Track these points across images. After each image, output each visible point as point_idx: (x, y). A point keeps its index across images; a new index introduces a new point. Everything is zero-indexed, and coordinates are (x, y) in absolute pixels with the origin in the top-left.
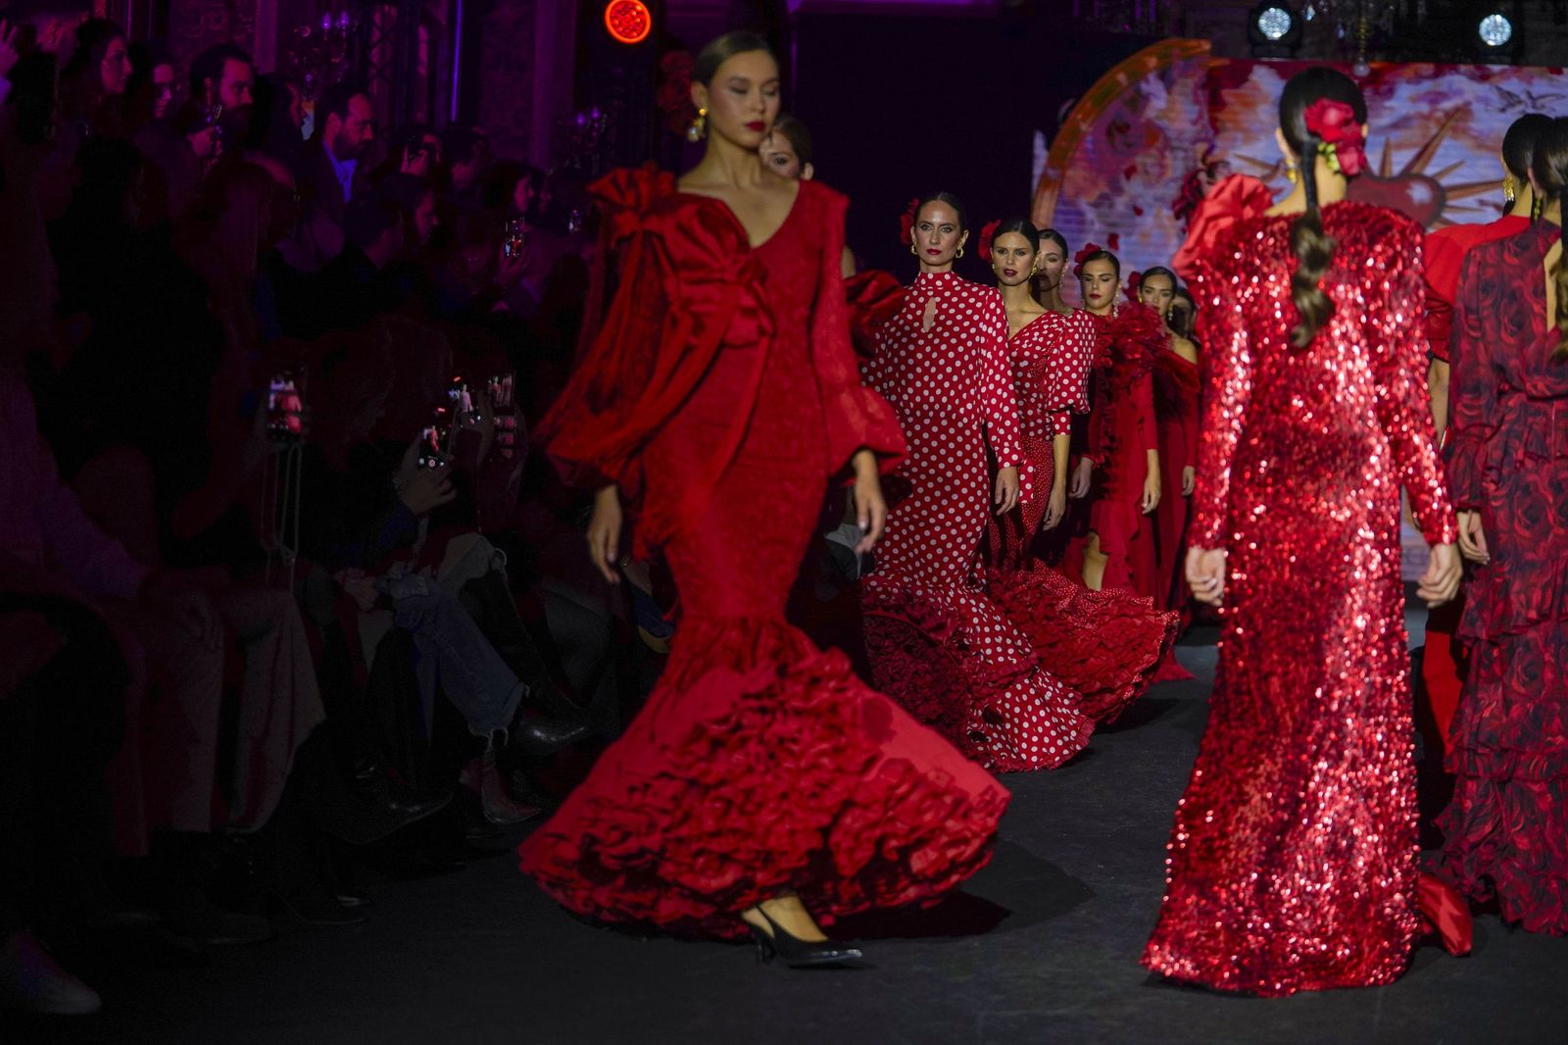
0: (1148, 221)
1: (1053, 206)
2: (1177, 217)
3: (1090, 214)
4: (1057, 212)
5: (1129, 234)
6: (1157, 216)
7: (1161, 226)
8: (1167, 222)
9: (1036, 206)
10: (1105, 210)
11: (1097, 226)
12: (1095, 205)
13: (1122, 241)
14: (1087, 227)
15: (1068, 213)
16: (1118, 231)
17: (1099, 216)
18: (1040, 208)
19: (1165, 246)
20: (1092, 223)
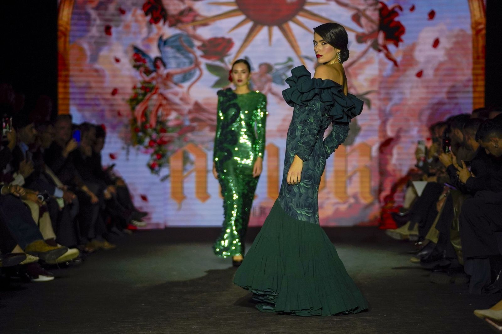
0: (129, 17)
1: (71, 11)
2: (146, 14)
3: (93, 14)
4: (73, 13)
5: (117, 26)
6: (134, 15)
7: (137, 21)
8: (140, 18)
9: (61, 10)
10: (102, 12)
11: (98, 22)
12: (97, 8)
13: (113, 30)
14: (92, 22)
15: (80, 14)
16: (112, 24)
17: (99, 15)
18: (63, 11)
19: (140, 33)
20: (95, 20)
